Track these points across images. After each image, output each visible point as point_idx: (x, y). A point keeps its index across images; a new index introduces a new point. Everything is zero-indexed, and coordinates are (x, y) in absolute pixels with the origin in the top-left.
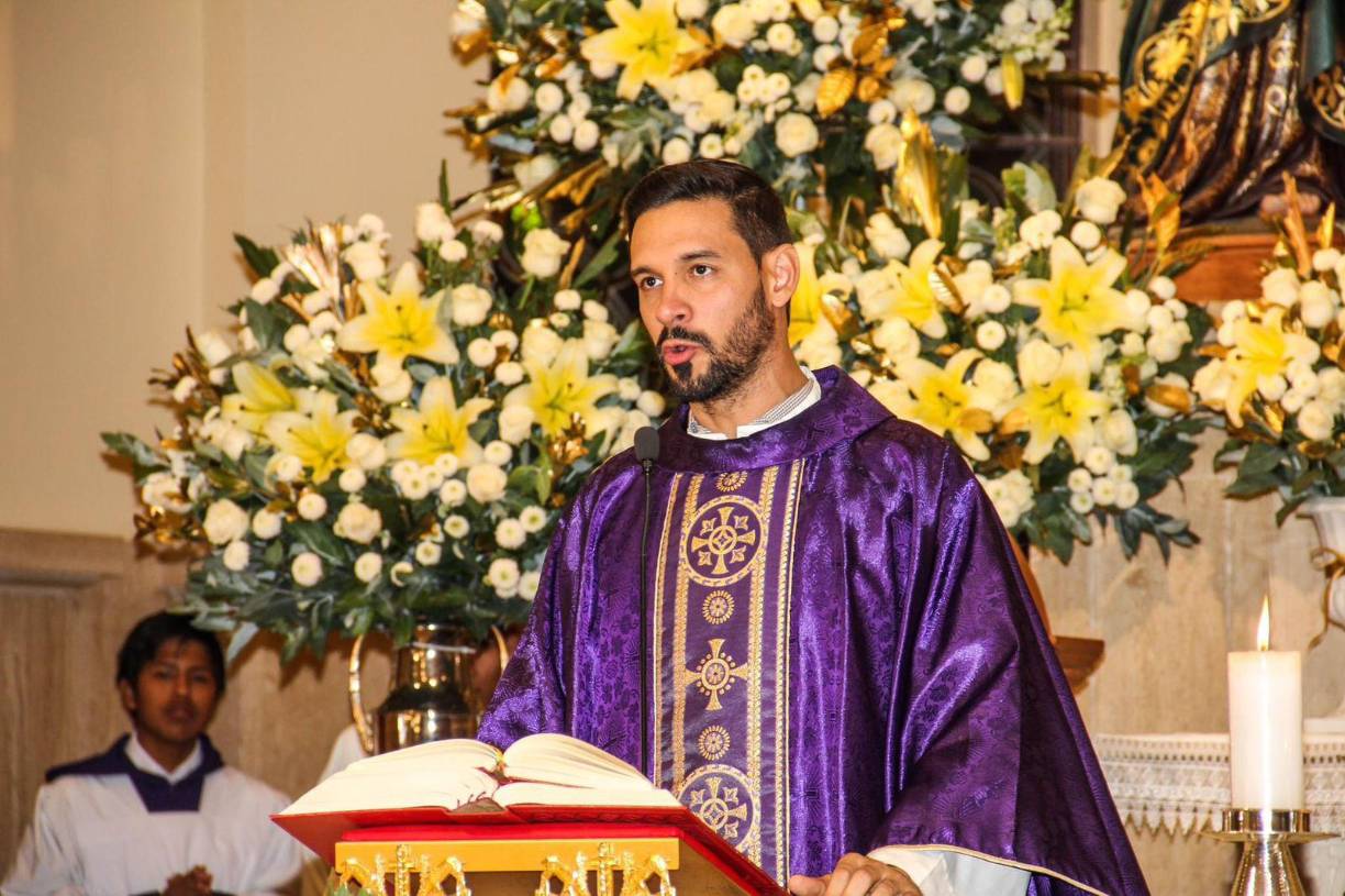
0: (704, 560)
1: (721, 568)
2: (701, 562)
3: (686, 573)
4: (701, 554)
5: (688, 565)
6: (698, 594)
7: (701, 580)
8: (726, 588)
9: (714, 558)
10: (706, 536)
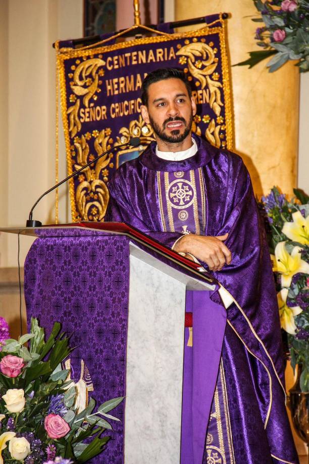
0: (176, 200)
1: (182, 203)
2: (175, 201)
3: (170, 205)
4: (174, 198)
5: (170, 203)
6: (176, 212)
7: (176, 207)
8: (185, 209)
9: (179, 200)
10: (175, 192)
